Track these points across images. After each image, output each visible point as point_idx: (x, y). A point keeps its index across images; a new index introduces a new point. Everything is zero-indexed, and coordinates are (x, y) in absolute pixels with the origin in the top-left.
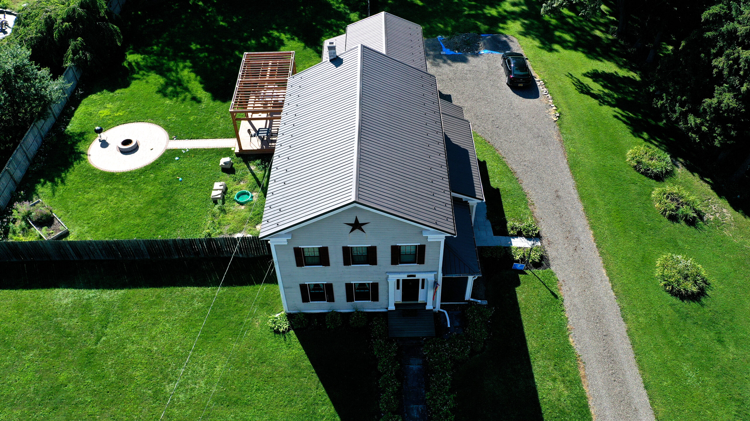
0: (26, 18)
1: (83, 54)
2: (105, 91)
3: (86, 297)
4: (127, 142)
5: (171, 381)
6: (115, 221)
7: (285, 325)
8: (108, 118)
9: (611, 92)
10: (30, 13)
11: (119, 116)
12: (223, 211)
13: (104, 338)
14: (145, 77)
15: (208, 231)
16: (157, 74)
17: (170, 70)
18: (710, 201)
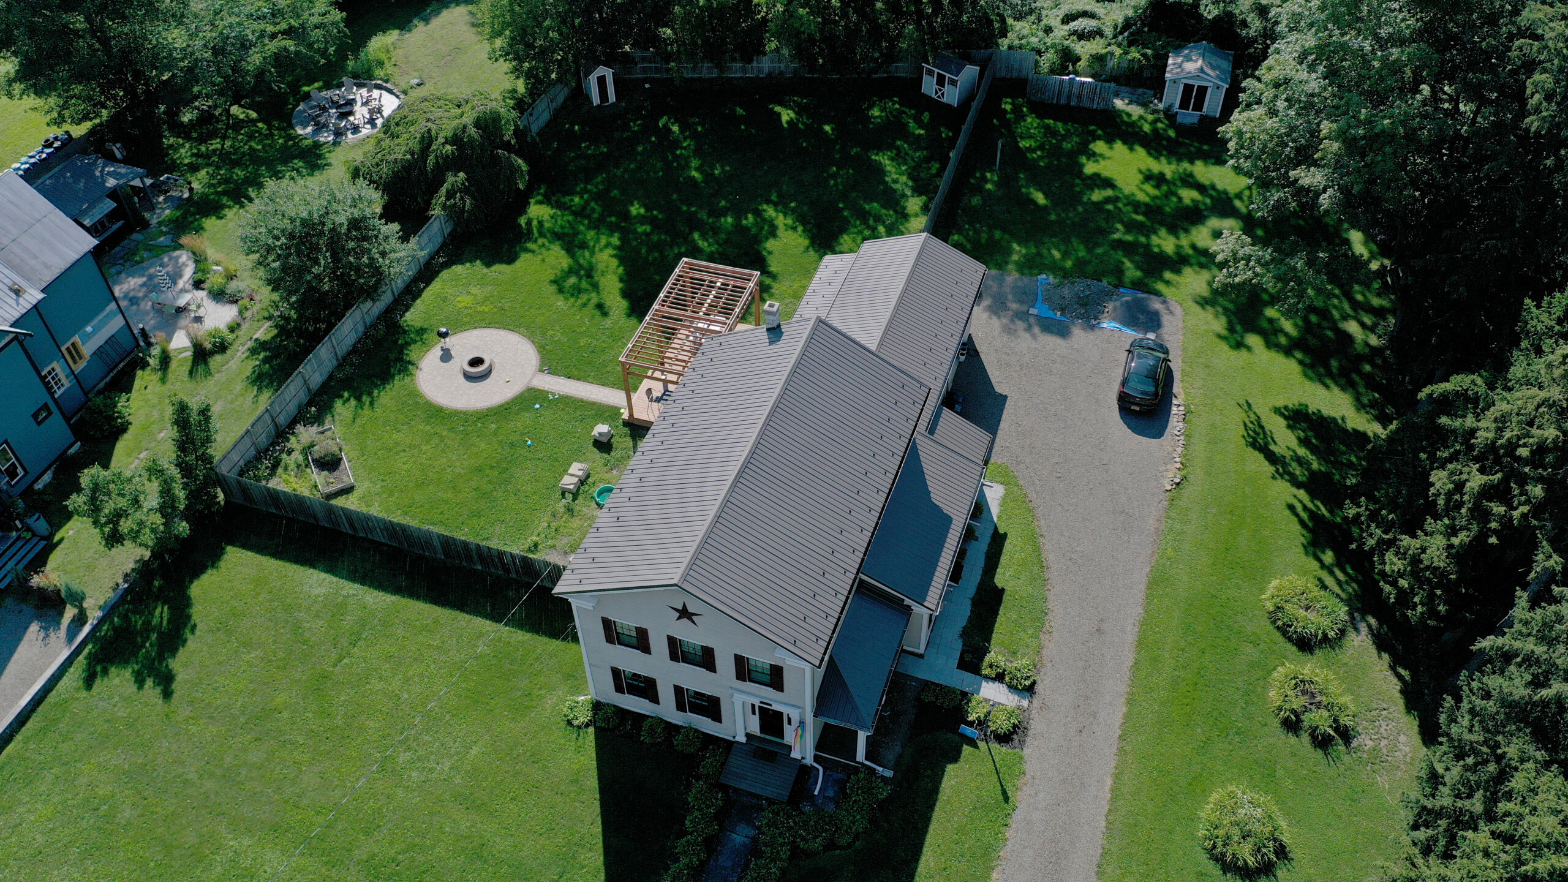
0: (397, 124)
1: (462, 198)
2: (478, 262)
3: (344, 593)
4: (476, 362)
5: (409, 749)
6: (419, 486)
7: (584, 717)
8: (466, 312)
9: (1310, 457)
10: (405, 117)
11: (484, 312)
12: (570, 510)
13: (346, 661)
14: (543, 250)
15: (535, 539)
16: (562, 248)
17: (583, 246)
18: (1384, 712)
